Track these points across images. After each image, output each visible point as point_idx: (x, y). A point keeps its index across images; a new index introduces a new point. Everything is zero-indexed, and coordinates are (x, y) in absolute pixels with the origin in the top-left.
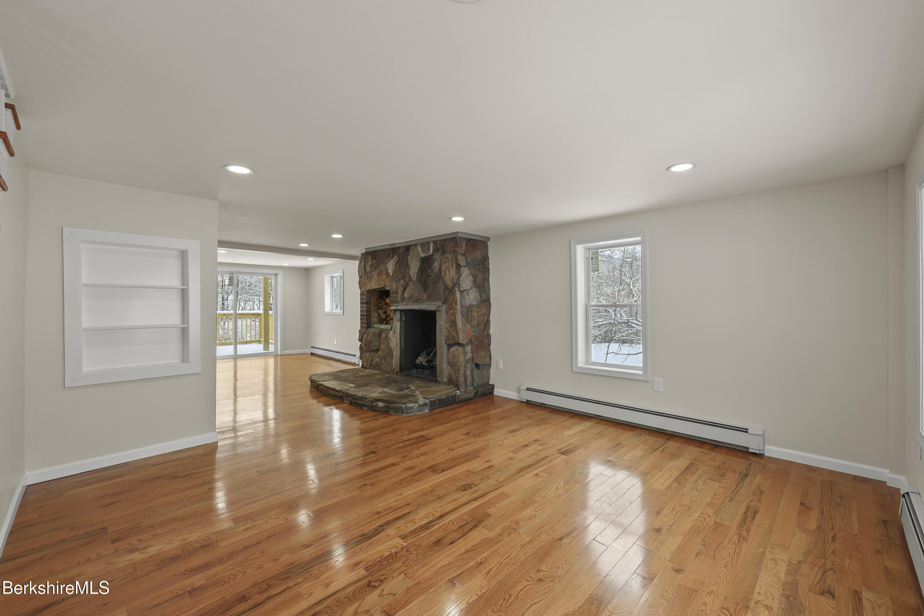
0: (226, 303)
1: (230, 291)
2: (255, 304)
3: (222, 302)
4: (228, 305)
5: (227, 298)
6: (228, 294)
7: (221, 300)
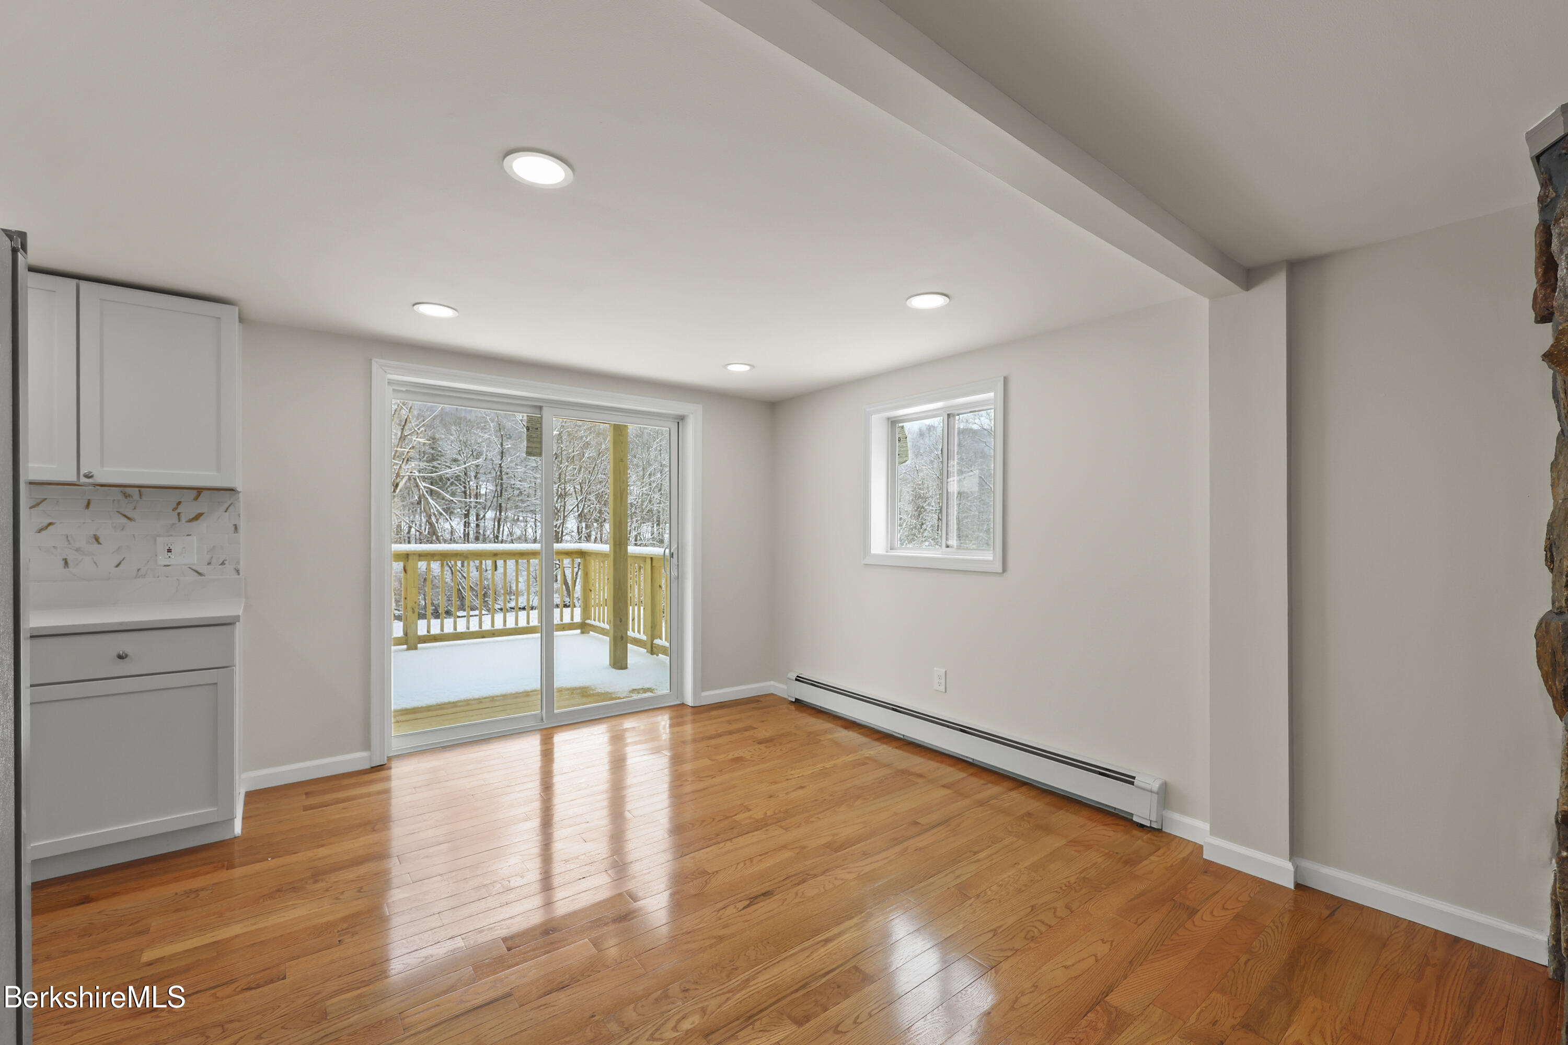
0: (482, 525)
1: (488, 504)
2: (529, 525)
3: (476, 522)
4: (485, 527)
5: (484, 516)
6: (485, 509)
7: (475, 519)
